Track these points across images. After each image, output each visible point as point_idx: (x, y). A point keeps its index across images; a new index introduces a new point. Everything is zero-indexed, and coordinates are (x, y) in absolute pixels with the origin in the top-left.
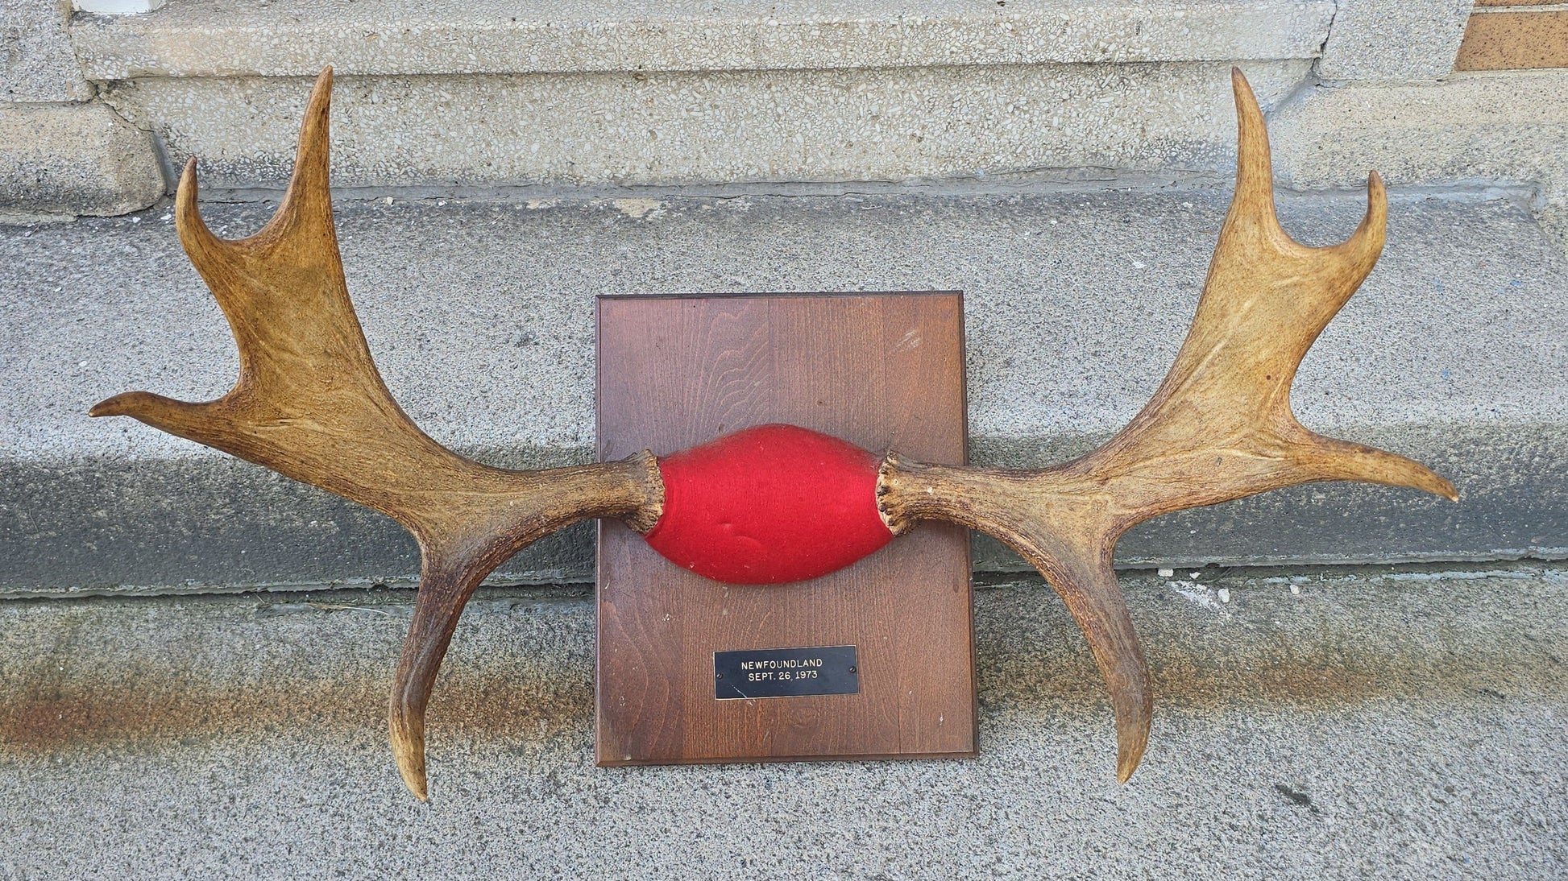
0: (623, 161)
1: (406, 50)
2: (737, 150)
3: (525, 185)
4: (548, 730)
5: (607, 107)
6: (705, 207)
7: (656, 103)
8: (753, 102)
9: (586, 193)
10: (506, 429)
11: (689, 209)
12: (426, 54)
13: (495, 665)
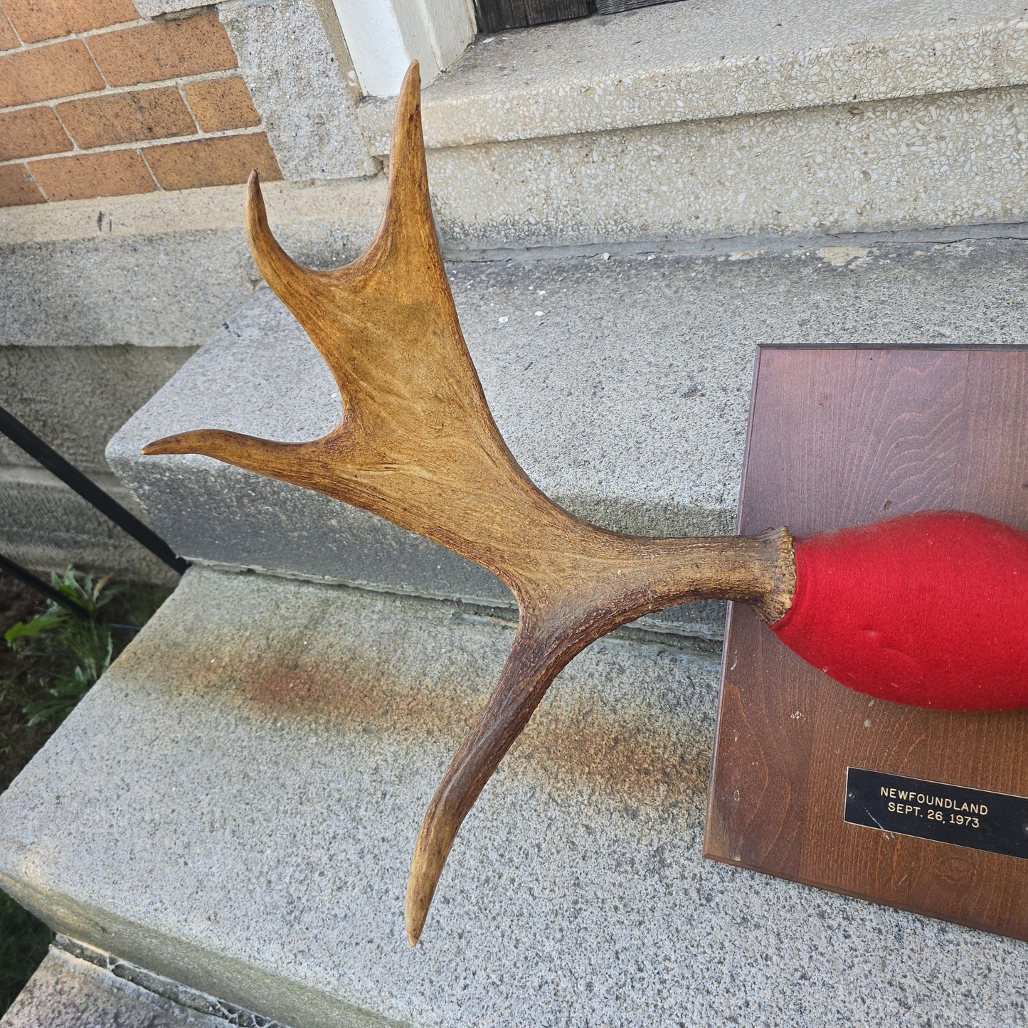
0: (831, 207)
1: (618, 103)
2: (963, 188)
3: (730, 238)
4: (666, 797)
5: (818, 148)
6: (918, 253)
7: (872, 139)
8: (989, 130)
9: (790, 242)
10: (650, 483)
11: (899, 255)
12: (637, 105)
13: (631, 711)
